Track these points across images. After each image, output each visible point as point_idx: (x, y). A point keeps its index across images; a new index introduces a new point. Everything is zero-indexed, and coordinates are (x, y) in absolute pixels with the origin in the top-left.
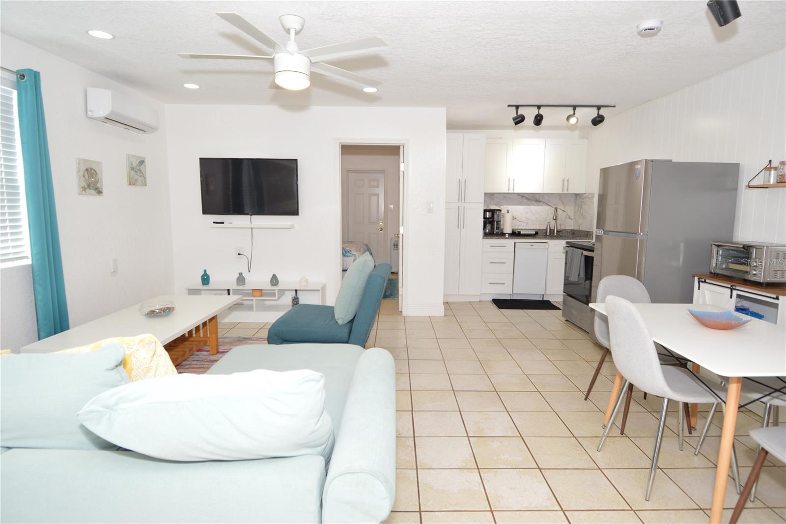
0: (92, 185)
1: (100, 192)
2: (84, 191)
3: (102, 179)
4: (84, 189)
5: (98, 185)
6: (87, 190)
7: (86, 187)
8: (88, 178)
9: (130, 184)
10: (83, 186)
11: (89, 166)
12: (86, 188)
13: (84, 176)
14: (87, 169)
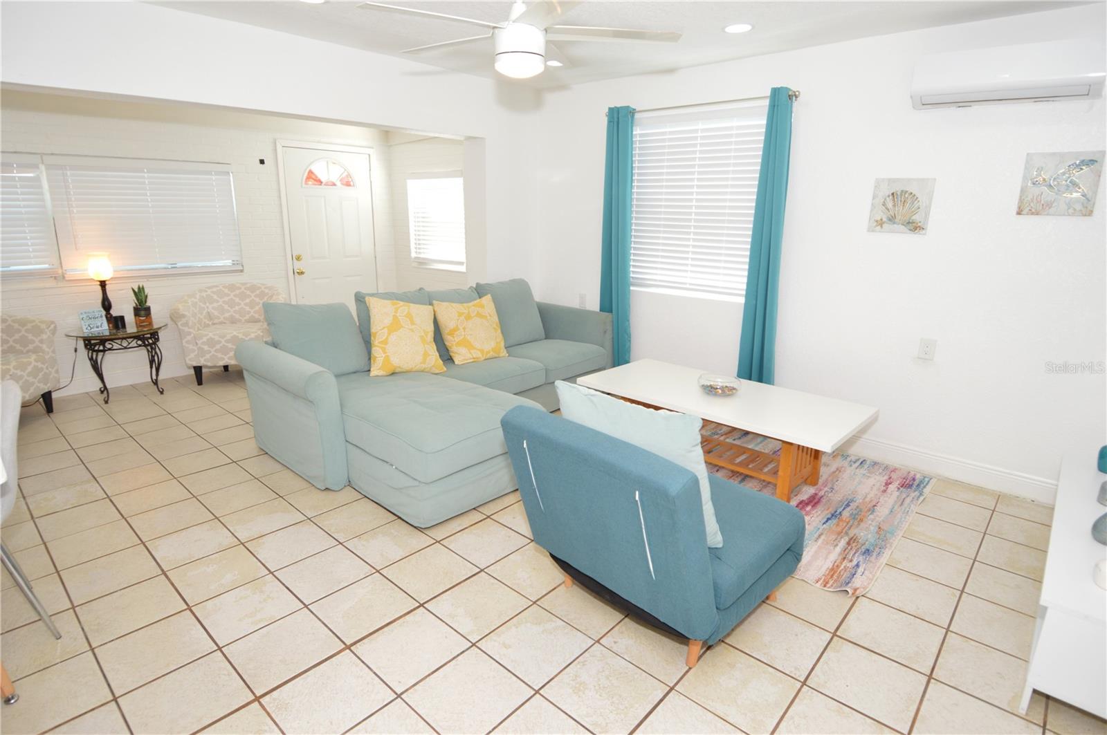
0: (898, 217)
1: (915, 227)
2: (879, 227)
3: (928, 207)
4: (880, 223)
5: (914, 218)
6: (885, 226)
7: (884, 219)
8: (894, 206)
9: (1019, 213)
10: (879, 219)
11: (897, 188)
12: (884, 223)
13: (884, 204)
14: (893, 194)
